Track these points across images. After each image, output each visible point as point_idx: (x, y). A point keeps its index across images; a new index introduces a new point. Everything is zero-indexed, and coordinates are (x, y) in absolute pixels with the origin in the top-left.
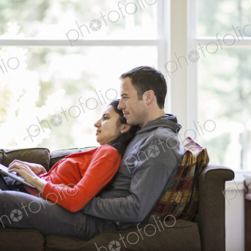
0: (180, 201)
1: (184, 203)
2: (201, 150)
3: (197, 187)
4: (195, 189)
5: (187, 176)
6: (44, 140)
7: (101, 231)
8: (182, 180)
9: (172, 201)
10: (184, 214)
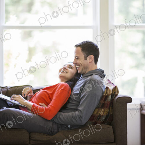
0: (103, 114)
1: (105, 115)
2: (114, 87)
3: (112, 107)
4: (111, 107)
5: (107, 101)
6: (30, 81)
7: (60, 130)
8: (104, 102)
9: (98, 114)
10: (105, 121)
